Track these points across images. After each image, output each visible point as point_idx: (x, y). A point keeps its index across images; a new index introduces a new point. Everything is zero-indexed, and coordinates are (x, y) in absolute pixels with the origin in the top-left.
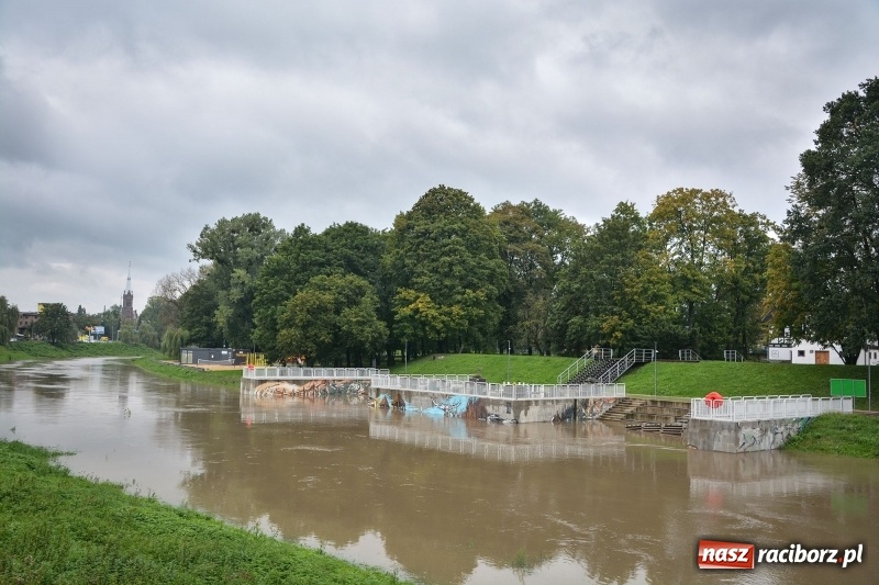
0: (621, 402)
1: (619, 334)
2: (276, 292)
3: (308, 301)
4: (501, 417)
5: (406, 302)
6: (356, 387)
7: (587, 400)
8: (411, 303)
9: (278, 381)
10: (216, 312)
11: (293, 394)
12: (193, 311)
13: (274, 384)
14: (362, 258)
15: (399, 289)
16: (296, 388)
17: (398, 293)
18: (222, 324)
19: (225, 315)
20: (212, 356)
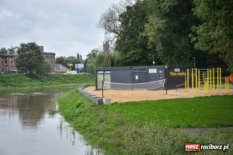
18: (152, 38)
19: (156, 27)
20: (137, 77)
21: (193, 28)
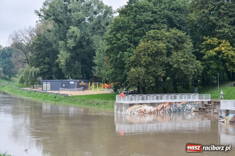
2: (122, 42)
3: (149, 48)
5: (211, 47)
6: (189, 106)
8: (215, 47)
9: (141, 104)
10: (58, 55)
11: (150, 113)
12: (38, 55)
13: (138, 106)
14: (177, 16)
15: (205, 38)
16: (152, 109)
17: (205, 40)
18: (63, 63)
19: (65, 57)
20: (64, 85)
21: (93, 67)
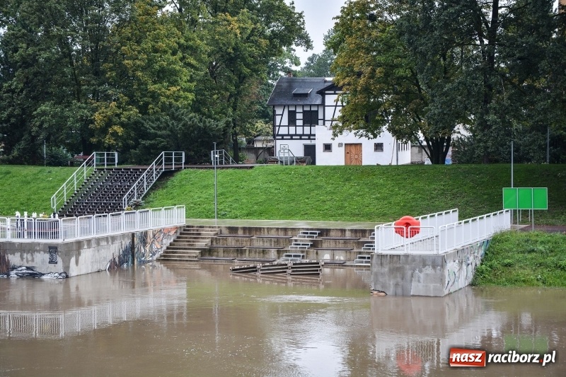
0: (185, 233)
1: (119, 130)
4: (38, 270)
7: (146, 233)
